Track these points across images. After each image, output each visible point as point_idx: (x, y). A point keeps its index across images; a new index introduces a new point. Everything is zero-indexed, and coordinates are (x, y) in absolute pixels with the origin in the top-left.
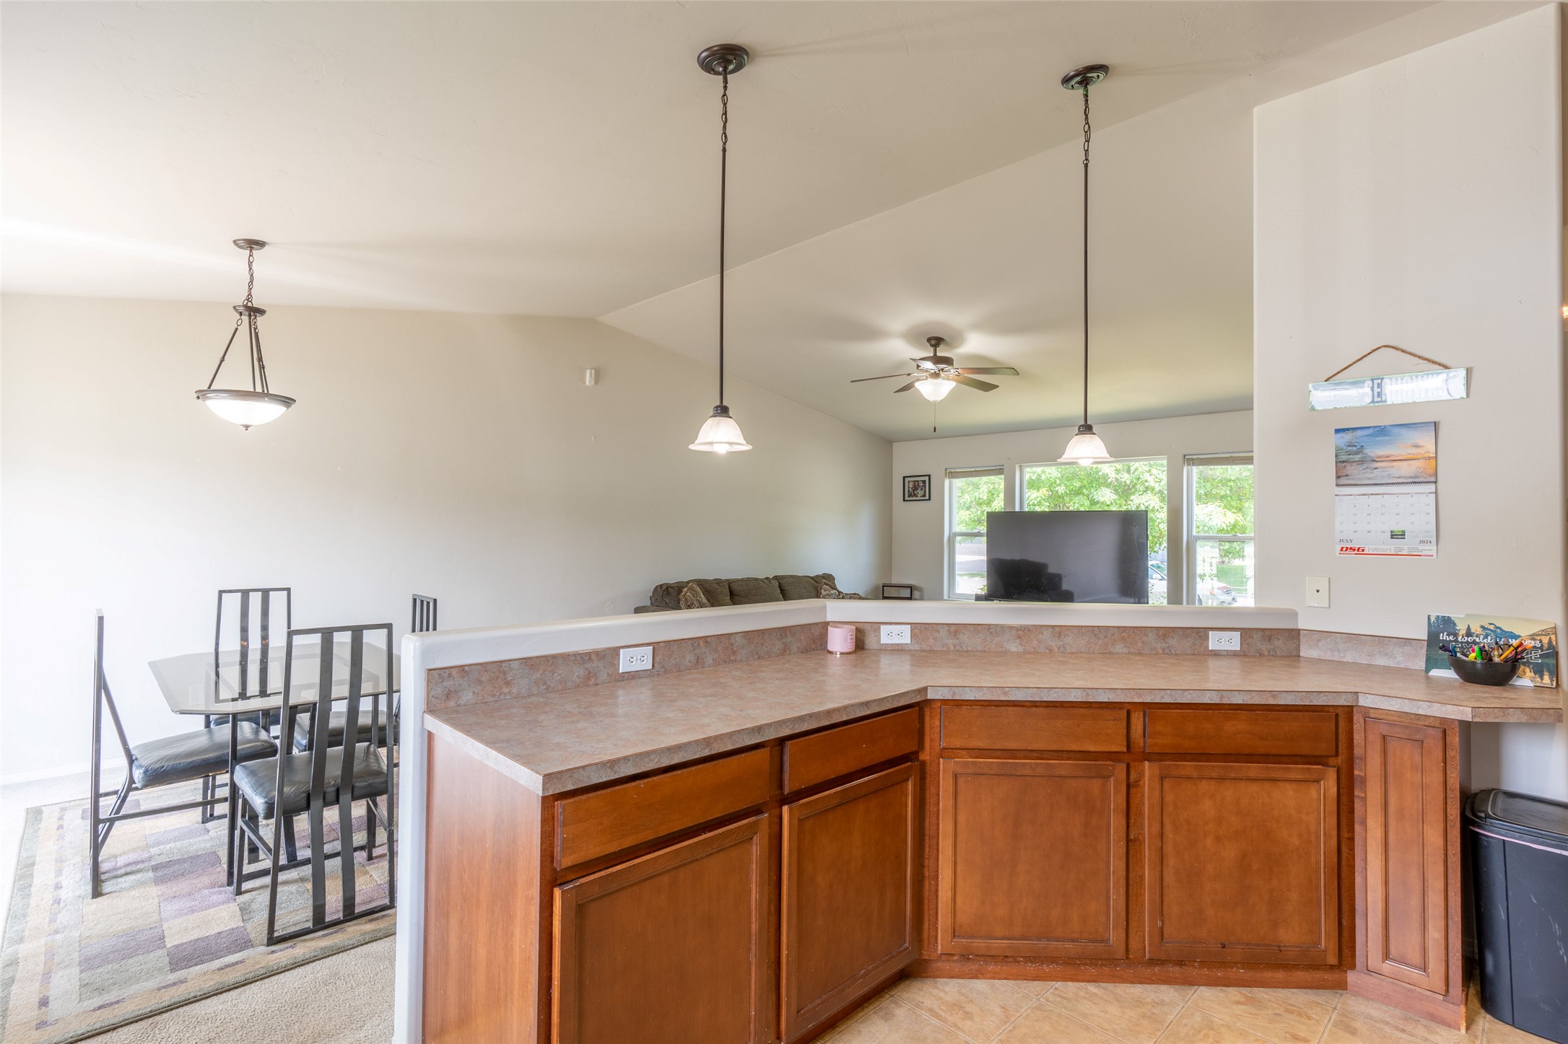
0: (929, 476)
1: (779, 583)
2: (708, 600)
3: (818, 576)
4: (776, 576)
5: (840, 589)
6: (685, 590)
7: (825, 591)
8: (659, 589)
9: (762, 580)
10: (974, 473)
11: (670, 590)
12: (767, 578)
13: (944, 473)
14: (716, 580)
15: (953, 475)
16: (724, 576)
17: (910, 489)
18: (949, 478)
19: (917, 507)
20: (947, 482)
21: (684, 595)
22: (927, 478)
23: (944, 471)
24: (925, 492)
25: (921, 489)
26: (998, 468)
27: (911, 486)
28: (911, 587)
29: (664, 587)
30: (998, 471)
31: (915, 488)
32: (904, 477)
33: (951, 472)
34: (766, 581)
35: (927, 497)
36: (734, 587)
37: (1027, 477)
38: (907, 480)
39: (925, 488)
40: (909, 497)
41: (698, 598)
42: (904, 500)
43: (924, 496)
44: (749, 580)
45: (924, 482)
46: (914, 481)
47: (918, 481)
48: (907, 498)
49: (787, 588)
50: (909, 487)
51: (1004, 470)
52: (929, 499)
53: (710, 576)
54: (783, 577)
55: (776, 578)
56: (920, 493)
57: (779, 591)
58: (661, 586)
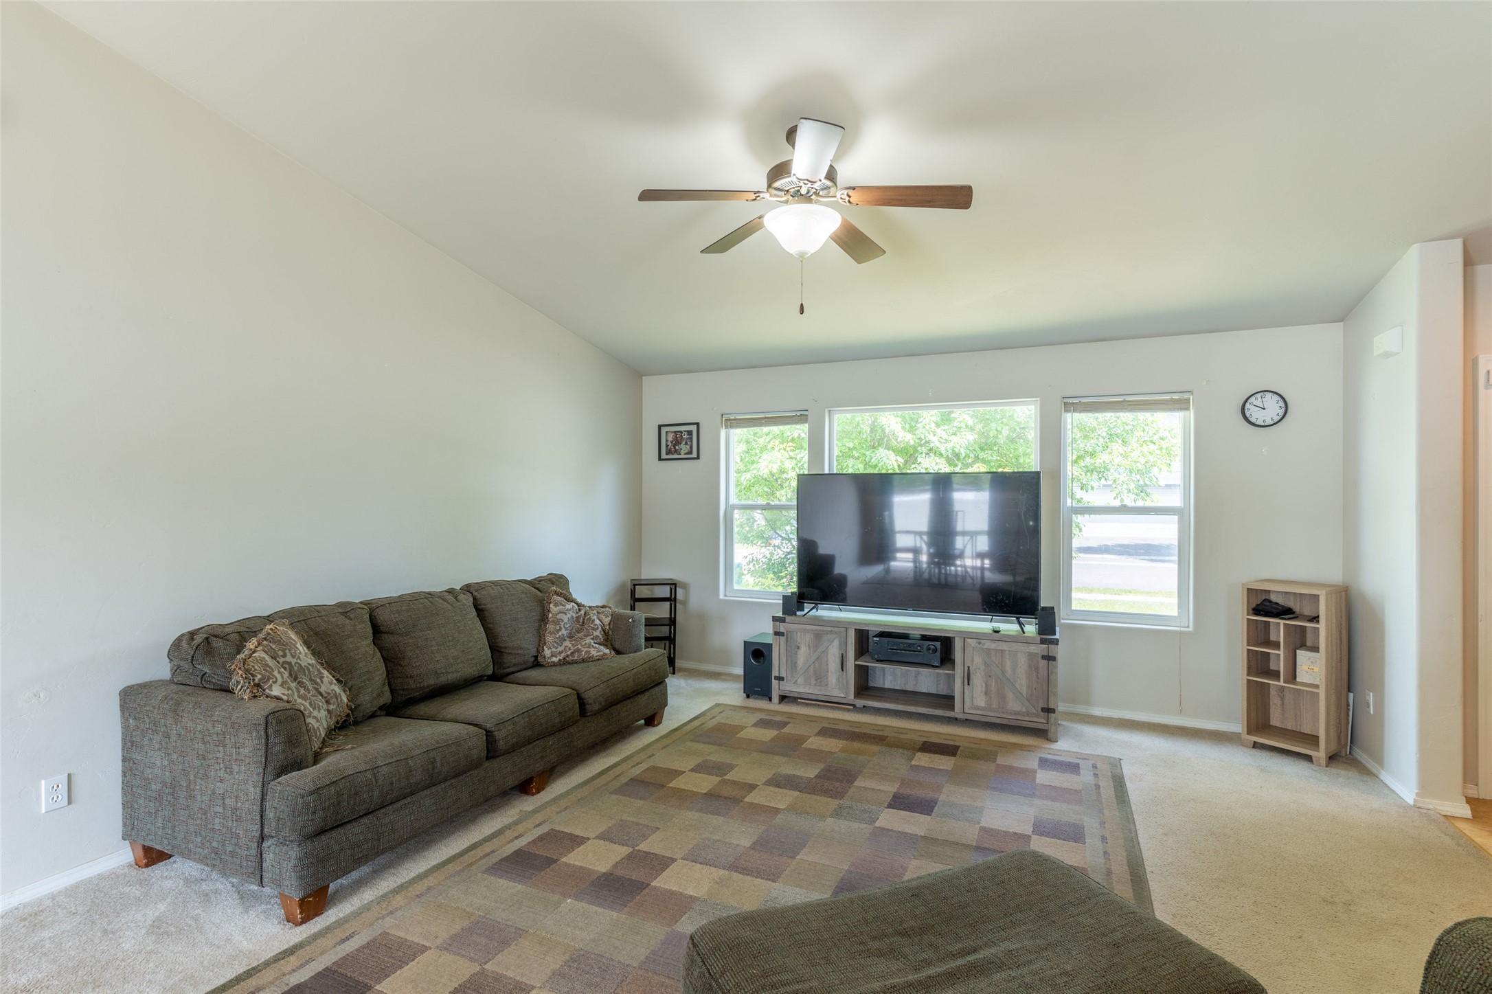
0: (698, 424)
1: (475, 599)
2: (315, 653)
3: (540, 580)
4: (468, 586)
5: (580, 600)
6: (252, 644)
7: (556, 605)
8: (184, 643)
9: (440, 595)
10: (763, 421)
11: (216, 643)
12: (451, 591)
13: (719, 421)
14: (340, 605)
15: (731, 423)
16: (357, 594)
17: (670, 444)
18: (726, 427)
19: (679, 470)
20: (723, 432)
21: (245, 661)
22: (694, 428)
23: (719, 417)
24: (691, 447)
25: (686, 443)
26: (798, 413)
27: (670, 438)
28: (675, 585)
29: (199, 639)
30: (801, 418)
31: (677, 441)
32: (660, 426)
33: (730, 420)
34: (450, 597)
35: (694, 455)
36: (383, 616)
37: (836, 428)
38: (664, 430)
39: (692, 442)
40: (667, 454)
41: (289, 658)
42: (660, 459)
43: (690, 452)
44: (414, 598)
45: (690, 433)
46: (675, 432)
47: (681, 432)
48: (664, 456)
49: (489, 606)
50: (667, 441)
51: (809, 417)
52: (698, 458)
53: (327, 596)
54: (481, 586)
55: (467, 588)
56: (684, 448)
57: (475, 613)
58: (192, 634)
